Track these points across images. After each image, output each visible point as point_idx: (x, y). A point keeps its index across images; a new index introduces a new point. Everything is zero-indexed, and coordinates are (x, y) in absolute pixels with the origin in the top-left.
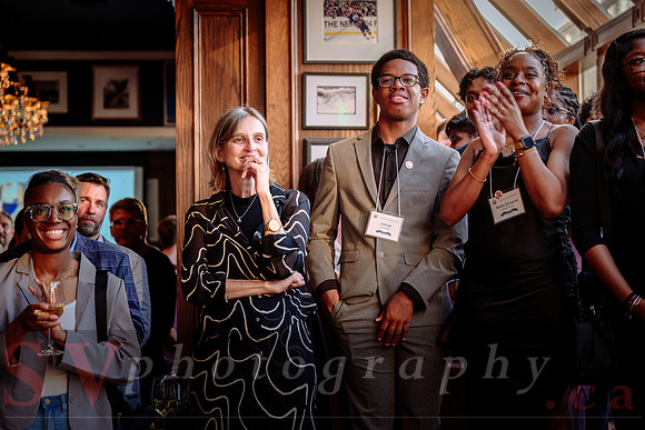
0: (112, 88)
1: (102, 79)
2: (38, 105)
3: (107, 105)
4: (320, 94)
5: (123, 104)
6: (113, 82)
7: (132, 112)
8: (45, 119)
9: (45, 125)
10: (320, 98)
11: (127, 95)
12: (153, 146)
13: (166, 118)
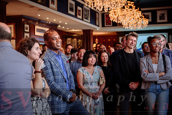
1: (159, 13)
2: (146, 20)
3: (160, 19)
5: (164, 19)
6: (161, 14)
7: (166, 20)
11: (165, 17)
12: (170, 28)
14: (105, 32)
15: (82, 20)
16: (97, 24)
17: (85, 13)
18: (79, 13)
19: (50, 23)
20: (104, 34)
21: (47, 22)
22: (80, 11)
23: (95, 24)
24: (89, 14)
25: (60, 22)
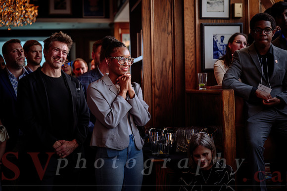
4: (208, 3)
5: (64, 8)
7: (68, 11)
10: (208, 5)
11: (65, 3)
12: (75, 27)
13: (84, 14)
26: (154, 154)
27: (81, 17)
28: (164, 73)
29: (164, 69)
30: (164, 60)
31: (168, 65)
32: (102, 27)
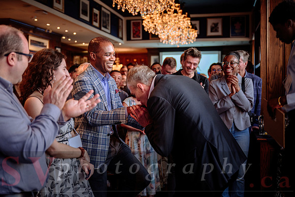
0: (213, 26)
1: (210, 23)
2: (194, 32)
3: (212, 31)
5: (217, 31)
6: (214, 24)
7: (220, 33)
8: (196, 36)
9: (196, 38)
11: (218, 28)
12: (225, 44)
13: (231, 34)
14: (131, 48)
15: (100, 28)
16: (120, 35)
17: (104, 19)
18: (95, 18)
19: (50, 32)
20: (128, 52)
21: (47, 31)
22: (97, 15)
23: (118, 36)
24: (108, 20)
25: (66, 31)
26: (261, 134)
27: (229, 37)
28: (276, 76)
29: (276, 72)
30: (276, 66)
31: (279, 69)
32: (244, 43)
